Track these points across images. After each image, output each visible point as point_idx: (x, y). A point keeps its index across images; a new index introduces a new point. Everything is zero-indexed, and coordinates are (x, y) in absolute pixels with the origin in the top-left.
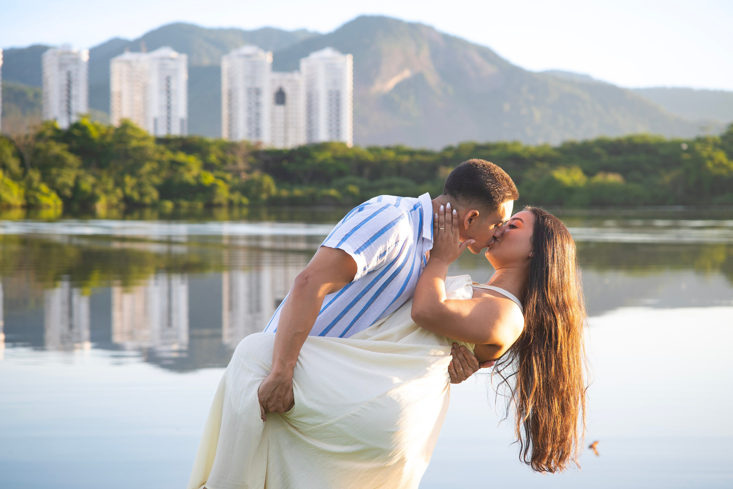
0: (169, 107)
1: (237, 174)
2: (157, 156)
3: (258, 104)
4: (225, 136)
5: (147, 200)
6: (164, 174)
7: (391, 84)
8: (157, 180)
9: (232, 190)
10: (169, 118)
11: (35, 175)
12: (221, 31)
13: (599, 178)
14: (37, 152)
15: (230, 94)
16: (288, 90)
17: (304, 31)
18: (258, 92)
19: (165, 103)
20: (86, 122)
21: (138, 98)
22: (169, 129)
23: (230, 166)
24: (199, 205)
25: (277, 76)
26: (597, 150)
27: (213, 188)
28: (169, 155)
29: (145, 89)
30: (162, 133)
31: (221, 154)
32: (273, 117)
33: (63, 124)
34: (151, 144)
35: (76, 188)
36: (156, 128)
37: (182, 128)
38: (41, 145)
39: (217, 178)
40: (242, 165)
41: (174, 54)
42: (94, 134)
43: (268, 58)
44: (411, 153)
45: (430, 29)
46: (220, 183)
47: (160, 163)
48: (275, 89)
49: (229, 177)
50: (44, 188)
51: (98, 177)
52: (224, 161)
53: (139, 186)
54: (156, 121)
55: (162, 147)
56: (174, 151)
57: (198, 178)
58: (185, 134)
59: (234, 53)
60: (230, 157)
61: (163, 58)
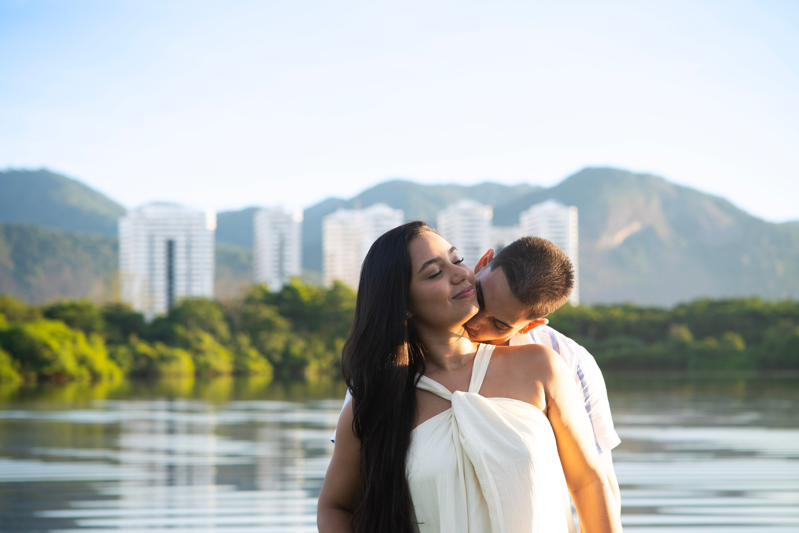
7: (619, 237)
11: (244, 340)
14: (246, 316)
20: (297, 284)
25: (496, 231)
33: (275, 286)
35: (286, 354)
38: (250, 309)
41: (387, 210)
42: (305, 296)
43: (487, 213)
44: (640, 311)
45: (660, 180)
50: (253, 353)
51: (308, 340)
59: (451, 208)
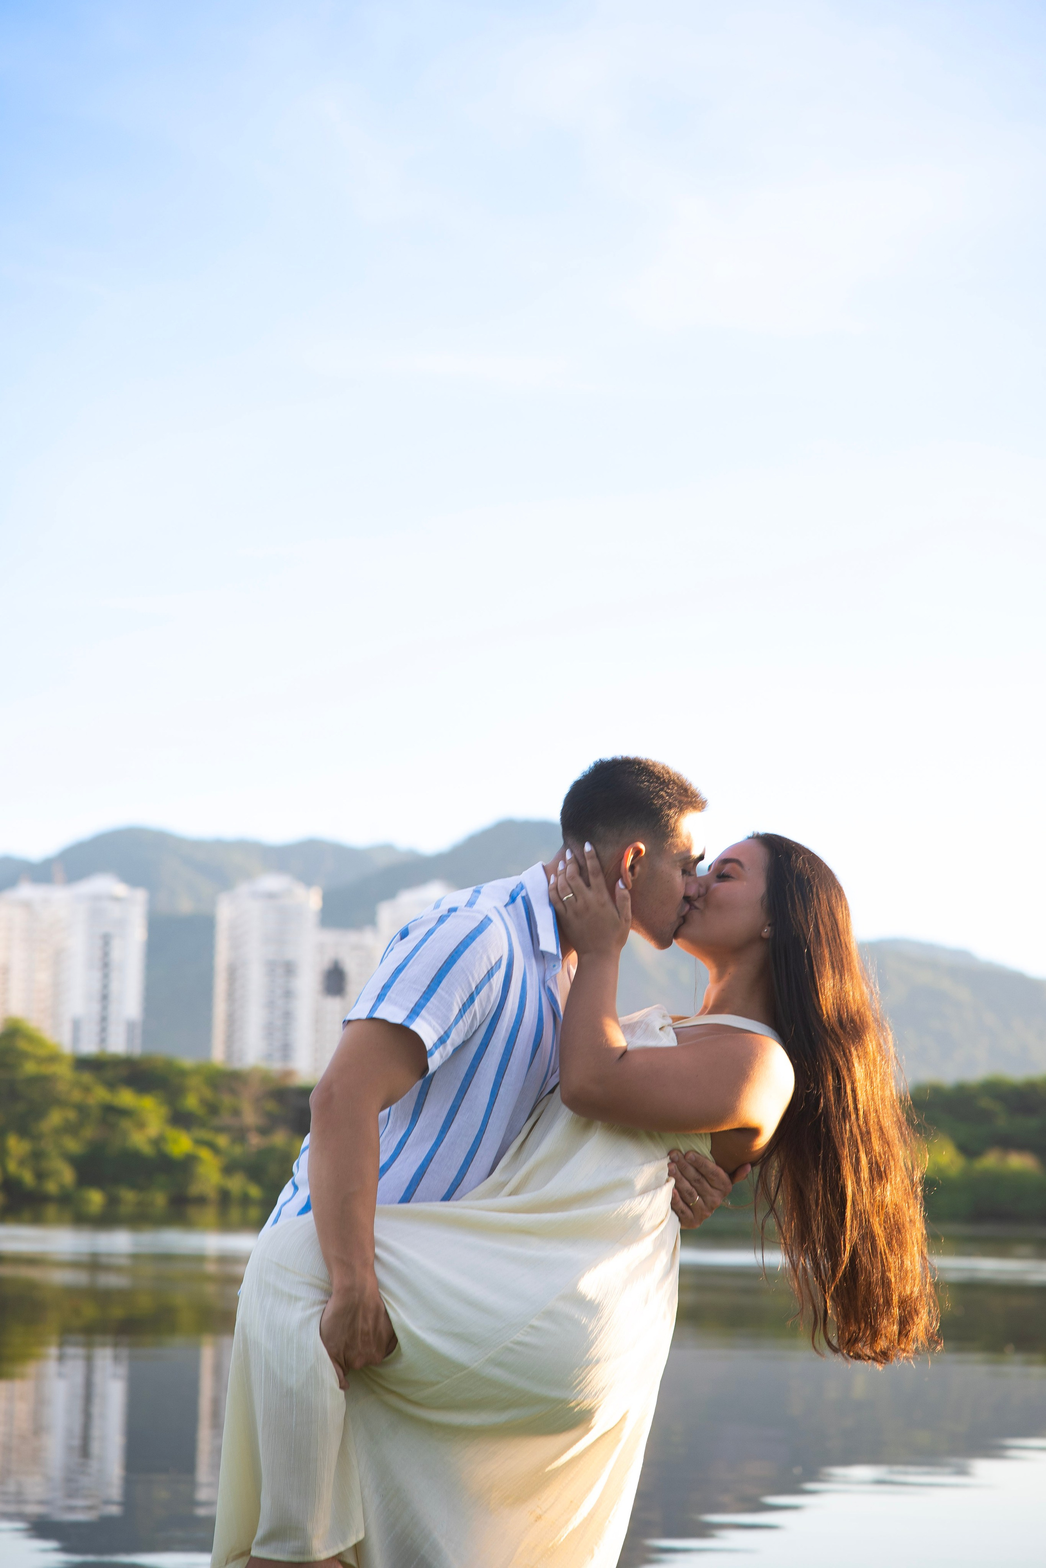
0: (105, 998)
1: (239, 1135)
2: (76, 1096)
3: (288, 994)
4: (218, 1056)
5: (51, 1187)
6: (89, 1132)
8: (73, 1145)
9: (228, 1169)
10: (104, 1019)
12: (220, 846)
13: (990, 1161)
15: (233, 973)
16: (351, 967)
17: (388, 848)
18: (289, 969)
19: (96, 986)
21: (43, 977)
22: (103, 1041)
23: (226, 1119)
24: (159, 1199)
25: (330, 937)
26: (985, 1103)
27: (188, 1163)
28: (100, 1094)
29: (58, 958)
30: (89, 1047)
31: (208, 1093)
32: (318, 1020)
34: (63, 1071)
36: (76, 1039)
37: (130, 1039)
39: (200, 1142)
40: (250, 1117)
41: (120, 889)
43: (312, 900)
46: (205, 1154)
47: (82, 1109)
48: (325, 963)
49: (222, 1141)
52: (213, 1109)
53: (36, 1157)
54: (76, 1026)
55: (87, 1077)
56: (112, 1086)
57: (158, 1142)
58: (137, 1050)
59: (243, 889)
60: (227, 1100)
61: (97, 898)
